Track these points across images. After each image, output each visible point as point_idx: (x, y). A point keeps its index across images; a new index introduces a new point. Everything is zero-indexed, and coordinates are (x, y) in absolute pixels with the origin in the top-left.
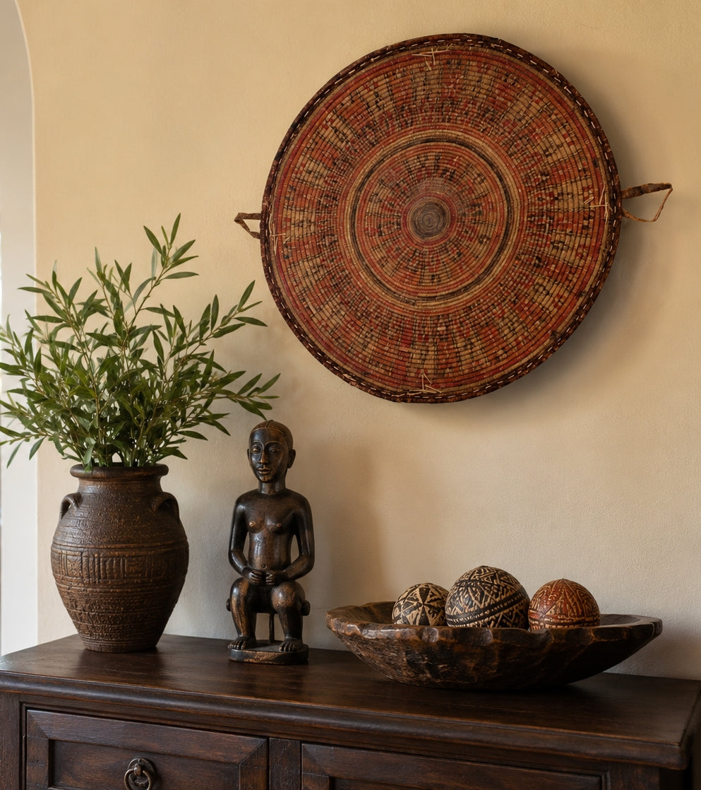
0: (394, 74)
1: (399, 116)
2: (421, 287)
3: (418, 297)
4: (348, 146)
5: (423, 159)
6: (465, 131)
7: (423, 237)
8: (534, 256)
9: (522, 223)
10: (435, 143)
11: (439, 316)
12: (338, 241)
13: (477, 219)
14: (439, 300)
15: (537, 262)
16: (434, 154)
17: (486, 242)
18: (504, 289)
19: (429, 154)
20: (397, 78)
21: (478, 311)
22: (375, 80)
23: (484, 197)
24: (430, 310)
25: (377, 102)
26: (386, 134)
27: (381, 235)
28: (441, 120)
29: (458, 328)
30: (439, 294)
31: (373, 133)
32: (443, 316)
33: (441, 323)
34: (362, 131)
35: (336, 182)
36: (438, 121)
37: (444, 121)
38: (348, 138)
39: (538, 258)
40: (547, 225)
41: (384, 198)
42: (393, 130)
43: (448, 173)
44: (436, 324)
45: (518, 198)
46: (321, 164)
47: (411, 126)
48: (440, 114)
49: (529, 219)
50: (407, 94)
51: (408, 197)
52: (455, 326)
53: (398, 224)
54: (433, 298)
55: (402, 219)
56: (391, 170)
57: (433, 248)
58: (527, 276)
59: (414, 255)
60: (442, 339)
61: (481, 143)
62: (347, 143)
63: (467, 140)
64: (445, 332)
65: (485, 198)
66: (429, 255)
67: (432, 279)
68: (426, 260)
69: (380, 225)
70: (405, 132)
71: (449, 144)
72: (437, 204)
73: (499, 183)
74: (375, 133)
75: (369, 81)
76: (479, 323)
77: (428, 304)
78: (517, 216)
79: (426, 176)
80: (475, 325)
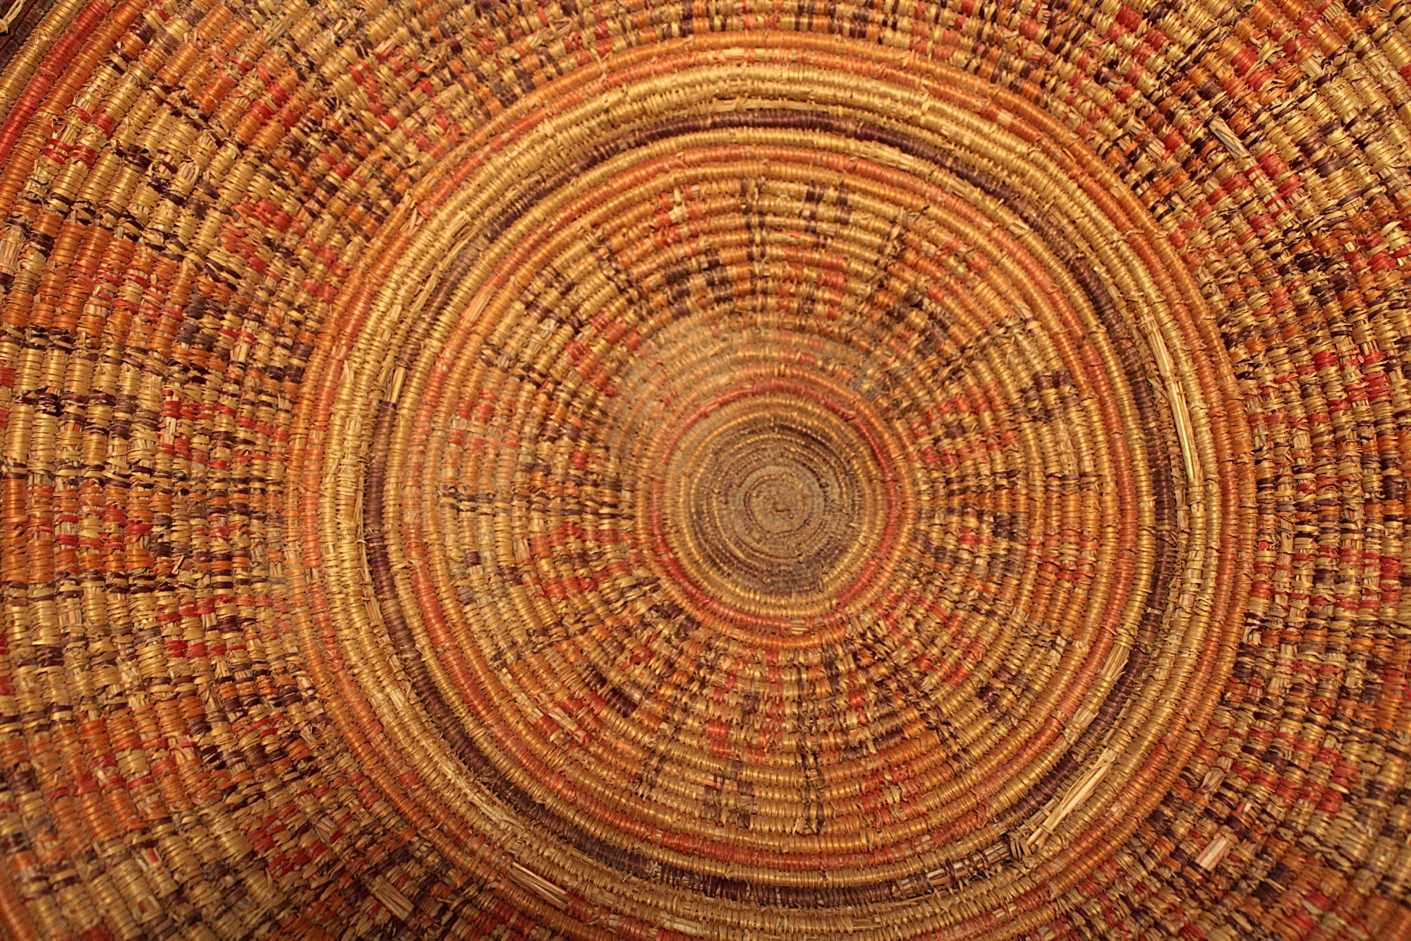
0: (148, 35)
1: (309, 193)
2: (976, 773)
3: (1000, 816)
4: (168, 438)
5: (554, 294)
6: (618, 78)
7: (815, 586)
8: (1282, 271)
9: (1120, 214)
10: (547, 204)
11: (1154, 816)
12: (448, 863)
13: (949, 348)
14: (1092, 755)
15: (1319, 276)
16: (580, 246)
17: (1062, 399)
18: (1300, 488)
19: (557, 263)
20: (172, 46)
21: (1288, 653)
22: (85, 101)
23: (899, 257)
24: (1098, 821)
25: (160, 188)
26: (315, 292)
27: (634, 706)
28: (494, 104)
29: (1279, 787)
30: (1071, 735)
31: (250, 326)
32: (1167, 799)
33: (1193, 833)
34: (189, 341)
35: (234, 623)
36: (488, 115)
37: (508, 100)
38: (146, 404)
39: (1304, 264)
40: (1219, 125)
41: (523, 551)
42: (331, 264)
43: (698, 281)
44: (1176, 853)
45: (1023, 148)
46: (90, 587)
47: (396, 200)
48: (470, 78)
49: (1134, 176)
50: (269, 81)
51: (616, 486)
52: (1261, 792)
53: (669, 612)
54: (1065, 770)
55: (665, 583)
56: (458, 424)
57: (886, 589)
58: (1338, 359)
59: (834, 678)
60: (1263, 890)
61: (713, 73)
62: (155, 424)
63: (655, 102)
64: (1247, 853)
65: (910, 256)
66: (896, 627)
67: (993, 704)
68: (902, 656)
69: (593, 667)
70: (390, 241)
71: (603, 169)
72: (753, 428)
73: (907, 161)
74: (259, 320)
75: (60, 122)
76: (1343, 692)
77: (1065, 810)
78: (1080, 207)
79: (620, 350)
80: (1334, 715)
